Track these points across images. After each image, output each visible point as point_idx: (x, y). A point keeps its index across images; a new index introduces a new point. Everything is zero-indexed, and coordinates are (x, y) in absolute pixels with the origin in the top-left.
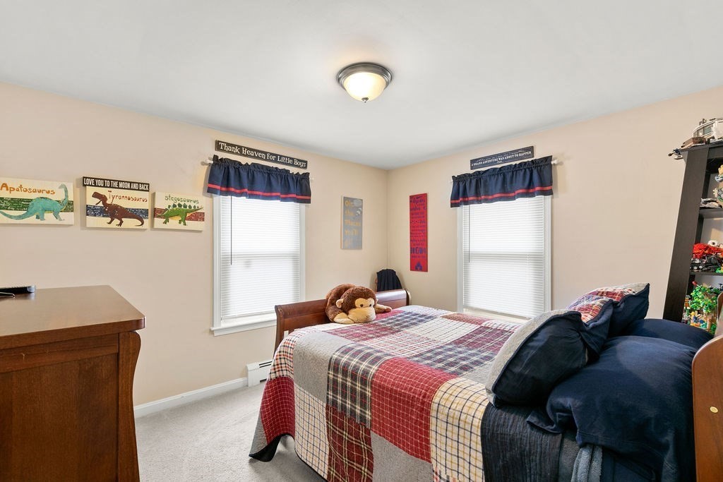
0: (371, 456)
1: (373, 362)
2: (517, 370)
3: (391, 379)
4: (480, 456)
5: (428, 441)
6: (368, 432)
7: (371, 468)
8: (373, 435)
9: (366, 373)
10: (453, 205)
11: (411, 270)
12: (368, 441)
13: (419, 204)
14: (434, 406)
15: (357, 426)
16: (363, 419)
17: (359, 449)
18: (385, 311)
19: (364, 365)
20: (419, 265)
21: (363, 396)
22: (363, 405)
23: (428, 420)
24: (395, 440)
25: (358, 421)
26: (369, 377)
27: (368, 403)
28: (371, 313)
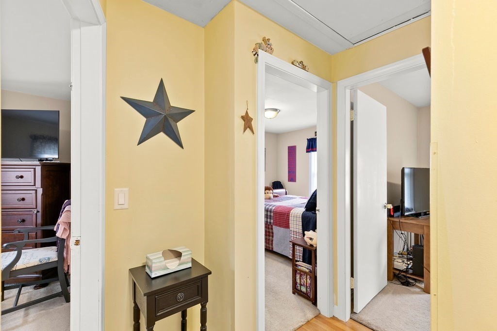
0: (273, 233)
1: (273, 206)
2: (310, 201)
3: (279, 210)
4: (301, 227)
5: (289, 223)
6: (272, 226)
7: (273, 237)
8: (273, 226)
9: (271, 209)
10: (307, 152)
11: (289, 181)
12: (272, 229)
13: (292, 151)
14: (291, 214)
15: (269, 225)
16: (270, 223)
17: (269, 232)
18: (276, 196)
19: (270, 208)
20: (292, 179)
21: (270, 216)
22: (270, 219)
23: (289, 218)
24: (280, 226)
25: (269, 223)
26: (272, 210)
27: (272, 217)
28: (271, 196)
